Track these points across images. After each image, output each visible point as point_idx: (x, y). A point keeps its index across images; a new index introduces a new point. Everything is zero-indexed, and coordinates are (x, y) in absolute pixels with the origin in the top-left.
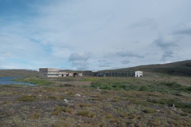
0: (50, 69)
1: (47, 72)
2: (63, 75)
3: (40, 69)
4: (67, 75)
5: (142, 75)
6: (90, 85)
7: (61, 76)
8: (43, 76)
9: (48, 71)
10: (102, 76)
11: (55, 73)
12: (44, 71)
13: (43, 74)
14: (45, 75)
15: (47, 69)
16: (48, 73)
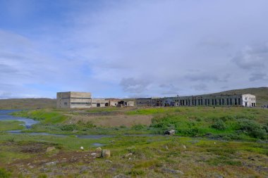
0: (75, 94)
1: (69, 98)
2: (98, 105)
3: (59, 94)
4: (107, 104)
5: (254, 102)
6: (150, 123)
7: (95, 106)
8: (63, 106)
9: (72, 96)
10: (172, 104)
11: (84, 101)
12: (64, 97)
13: (63, 103)
14: (66, 103)
15: (69, 94)
16: (72, 101)
